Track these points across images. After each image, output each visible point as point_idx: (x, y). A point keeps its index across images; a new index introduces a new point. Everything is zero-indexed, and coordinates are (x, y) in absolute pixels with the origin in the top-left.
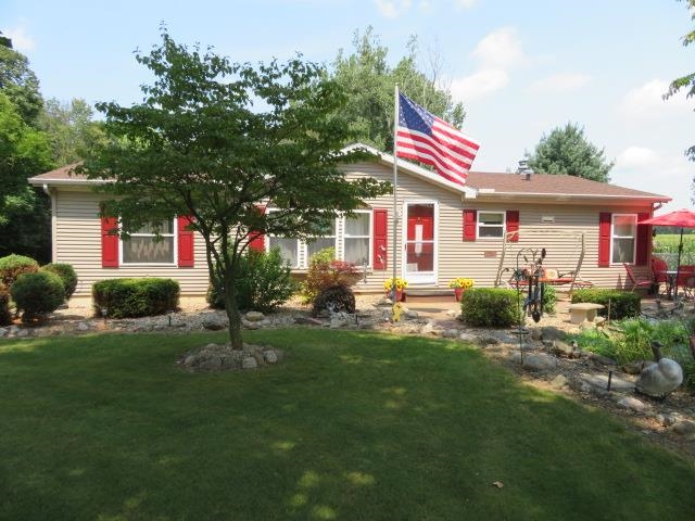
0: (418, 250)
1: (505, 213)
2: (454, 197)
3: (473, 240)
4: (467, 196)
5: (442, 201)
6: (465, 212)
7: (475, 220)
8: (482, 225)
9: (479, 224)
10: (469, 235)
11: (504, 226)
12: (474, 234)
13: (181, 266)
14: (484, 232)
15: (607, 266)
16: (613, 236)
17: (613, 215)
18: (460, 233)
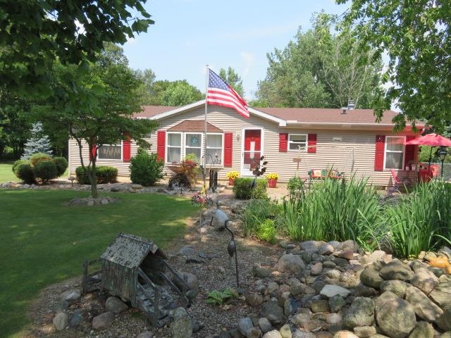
0: (252, 156)
1: (307, 135)
2: (272, 125)
3: (286, 151)
4: (280, 125)
5: (266, 128)
6: (281, 134)
7: (287, 139)
8: (292, 142)
9: (289, 142)
10: (283, 148)
11: (307, 143)
12: (286, 148)
13: (124, 161)
14: (293, 146)
15: (382, 170)
16: (386, 151)
17: (386, 137)
18: (277, 147)
